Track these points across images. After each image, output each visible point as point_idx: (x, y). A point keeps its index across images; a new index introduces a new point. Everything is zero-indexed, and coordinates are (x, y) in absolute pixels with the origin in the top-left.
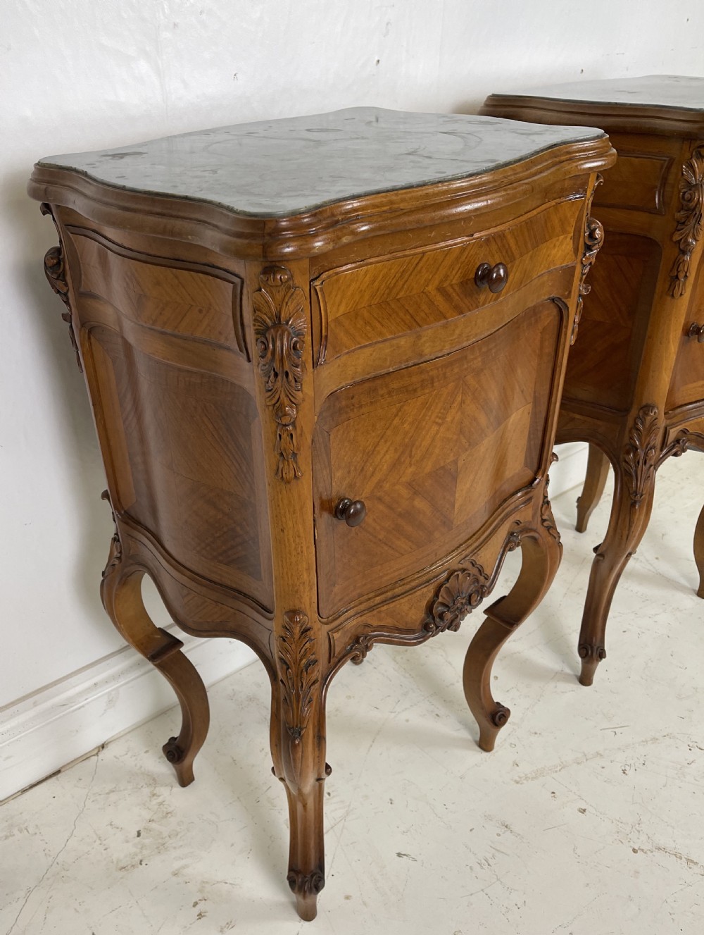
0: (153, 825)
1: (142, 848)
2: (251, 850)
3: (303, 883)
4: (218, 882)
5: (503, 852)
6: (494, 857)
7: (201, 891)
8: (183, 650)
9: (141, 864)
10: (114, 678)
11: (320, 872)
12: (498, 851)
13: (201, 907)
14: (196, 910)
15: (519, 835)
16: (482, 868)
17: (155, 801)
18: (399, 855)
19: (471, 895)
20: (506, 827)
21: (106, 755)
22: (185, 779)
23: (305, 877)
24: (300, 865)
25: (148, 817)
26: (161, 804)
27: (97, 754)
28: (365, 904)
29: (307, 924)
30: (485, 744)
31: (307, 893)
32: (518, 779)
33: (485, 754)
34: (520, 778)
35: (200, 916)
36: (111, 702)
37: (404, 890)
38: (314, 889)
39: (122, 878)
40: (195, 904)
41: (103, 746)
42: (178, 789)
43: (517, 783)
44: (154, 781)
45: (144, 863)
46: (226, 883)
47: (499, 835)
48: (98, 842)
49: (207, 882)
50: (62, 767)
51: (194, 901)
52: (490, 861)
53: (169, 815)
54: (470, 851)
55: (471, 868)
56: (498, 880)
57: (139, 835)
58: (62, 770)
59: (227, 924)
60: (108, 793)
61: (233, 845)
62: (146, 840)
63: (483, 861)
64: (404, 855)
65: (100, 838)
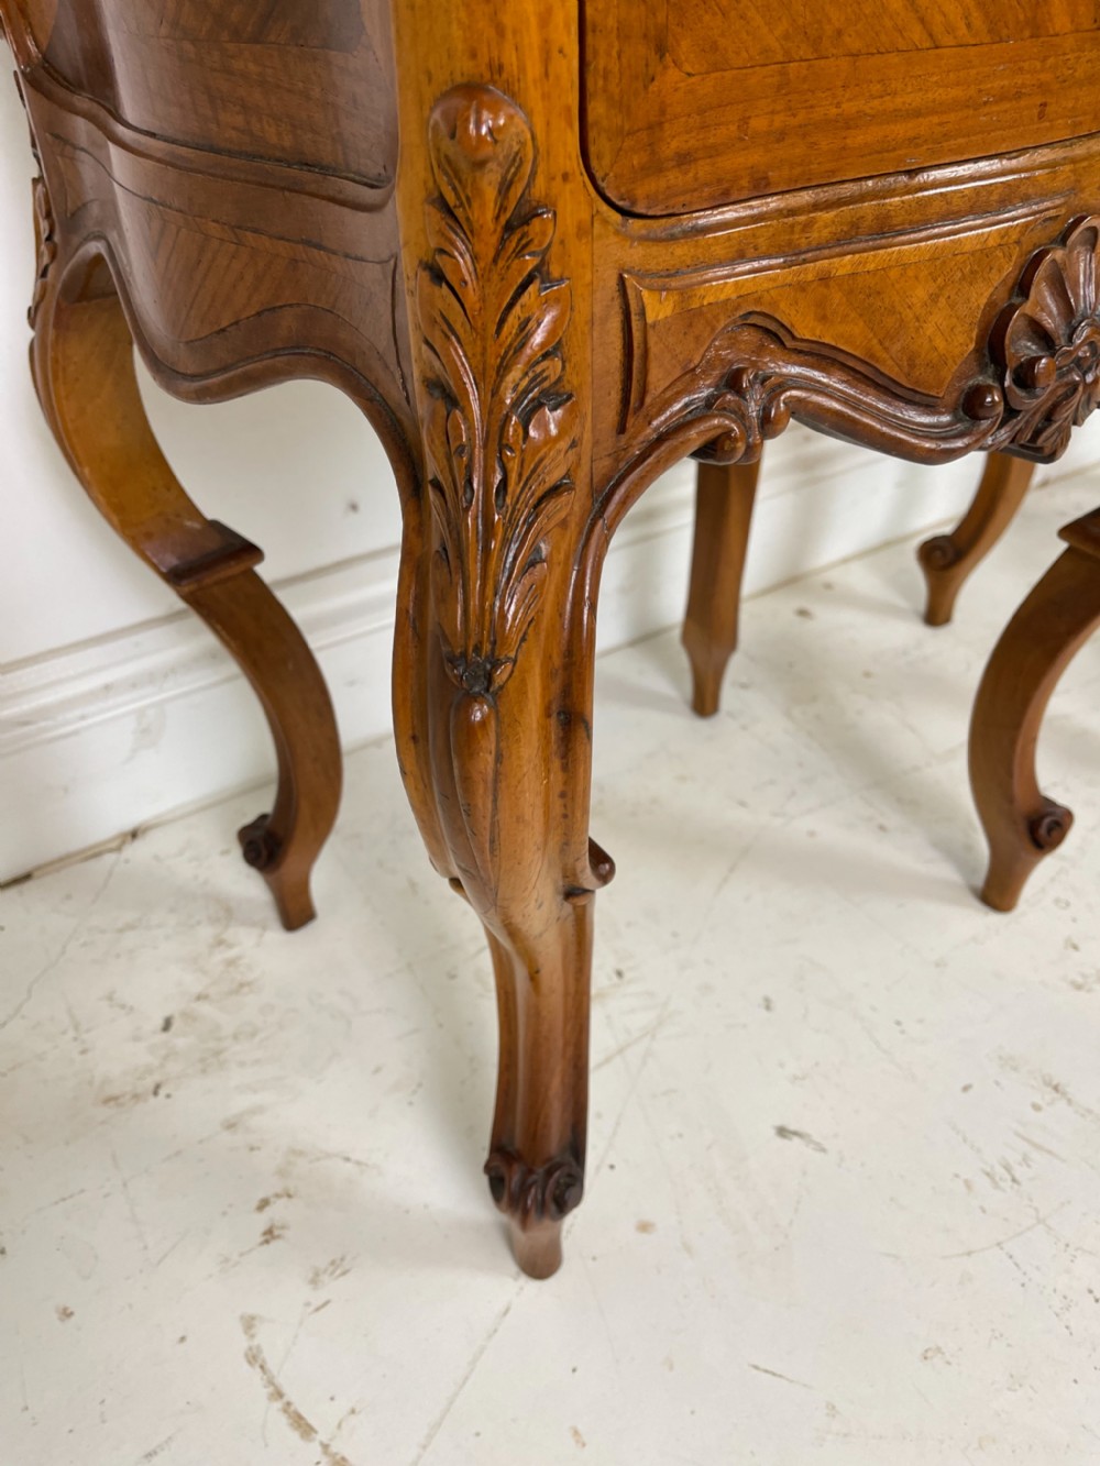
0: (204, 1008)
1: (166, 1058)
2: (420, 1085)
3: (524, 1189)
4: (328, 1156)
5: (1050, 1152)
6: (1026, 1160)
7: (282, 1173)
8: (260, 569)
9: (156, 1093)
10: (151, 678)
11: (571, 1160)
12: (1038, 1147)
13: (277, 1211)
14: (261, 1221)
15: (1090, 1111)
16: (996, 1186)
17: (222, 955)
18: (782, 1132)
19: (969, 1254)
20: (1056, 1088)
21: (138, 851)
22: (295, 912)
23: (530, 1172)
24: (518, 1141)
25: (197, 988)
26: (231, 963)
27: (119, 849)
28: (688, 1248)
29: (533, 1286)
30: (998, 892)
31: (533, 1215)
32: (1080, 980)
33: (995, 918)
34: (1084, 976)
35: (270, 1235)
36: (147, 734)
37: (791, 1223)
38: (553, 1207)
39: (103, 1123)
40: (264, 1204)
41: (134, 835)
42: (276, 935)
43: (1079, 987)
44: (227, 912)
45: (163, 1092)
46: (347, 1159)
47: (1037, 1108)
48: (71, 1034)
49: (301, 1153)
50: (39, 868)
51: (261, 1195)
52: (1019, 1172)
53: (246, 989)
54: (965, 1140)
55: (968, 1184)
56: (1040, 1221)
57: (167, 1025)
58: (36, 874)
59: (333, 1263)
60: (121, 931)
61: (377, 1070)
62: (180, 1040)
63: (1000, 1171)
64: (796, 1133)
65: (76, 1027)
